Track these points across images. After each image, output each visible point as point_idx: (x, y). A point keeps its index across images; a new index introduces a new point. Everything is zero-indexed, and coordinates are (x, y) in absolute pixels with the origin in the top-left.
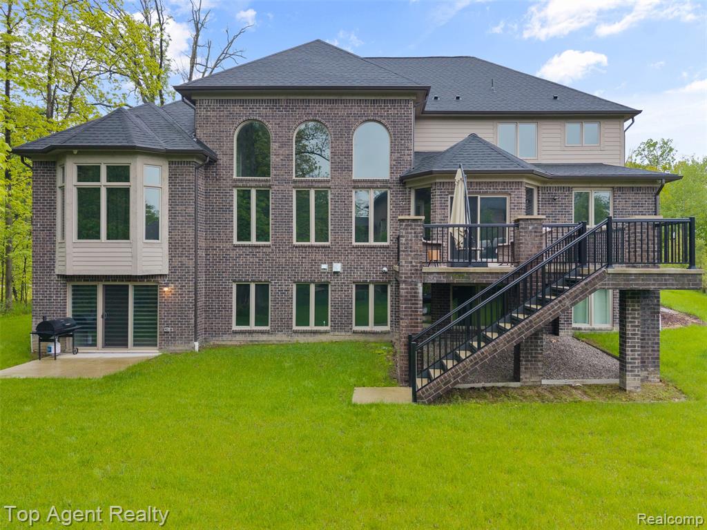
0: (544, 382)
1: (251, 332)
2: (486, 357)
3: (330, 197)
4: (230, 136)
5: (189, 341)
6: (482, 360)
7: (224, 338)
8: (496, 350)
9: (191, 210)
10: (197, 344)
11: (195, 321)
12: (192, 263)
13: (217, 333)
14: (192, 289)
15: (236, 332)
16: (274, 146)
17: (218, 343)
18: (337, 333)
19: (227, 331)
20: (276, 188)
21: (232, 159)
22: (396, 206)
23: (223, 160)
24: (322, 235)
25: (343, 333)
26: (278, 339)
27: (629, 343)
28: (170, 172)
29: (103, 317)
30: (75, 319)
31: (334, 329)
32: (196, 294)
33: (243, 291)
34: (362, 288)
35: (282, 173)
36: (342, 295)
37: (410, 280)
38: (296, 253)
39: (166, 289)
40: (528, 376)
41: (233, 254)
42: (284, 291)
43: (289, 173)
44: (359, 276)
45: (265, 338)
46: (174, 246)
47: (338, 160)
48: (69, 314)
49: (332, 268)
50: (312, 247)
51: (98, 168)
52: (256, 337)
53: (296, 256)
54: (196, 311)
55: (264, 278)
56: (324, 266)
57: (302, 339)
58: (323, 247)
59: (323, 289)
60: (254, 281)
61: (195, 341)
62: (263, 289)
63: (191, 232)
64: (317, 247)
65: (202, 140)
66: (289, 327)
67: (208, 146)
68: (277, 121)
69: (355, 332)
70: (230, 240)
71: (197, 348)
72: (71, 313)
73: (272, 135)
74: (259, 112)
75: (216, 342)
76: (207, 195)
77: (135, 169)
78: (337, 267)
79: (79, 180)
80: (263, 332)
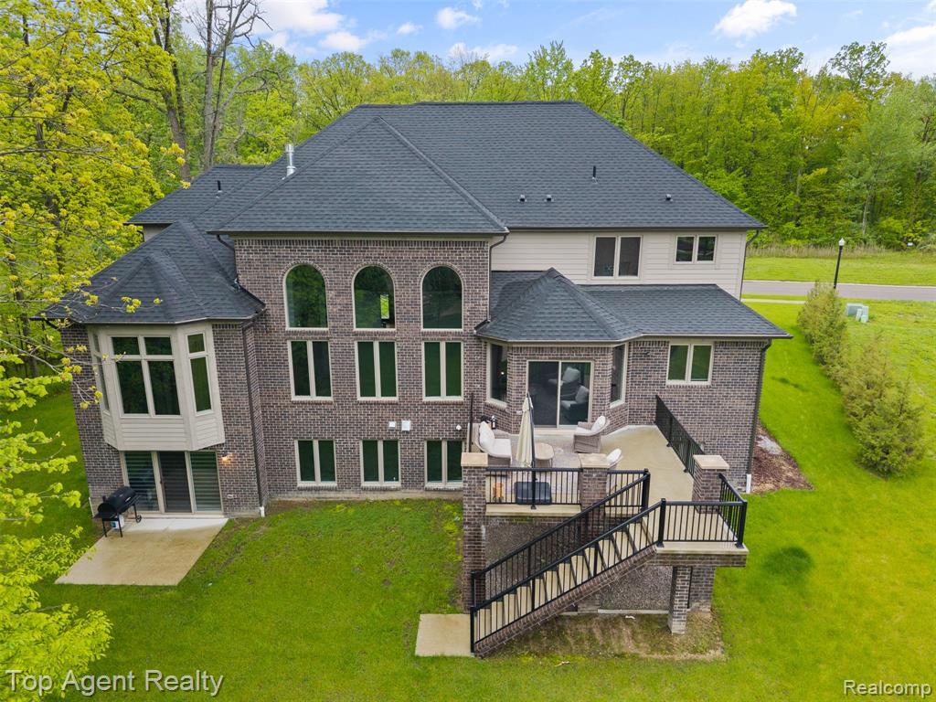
0: (600, 611)
1: (317, 489)
2: (538, 620)
3: (396, 350)
4: (278, 283)
5: (254, 507)
6: (534, 622)
7: (290, 495)
8: (548, 615)
9: (243, 376)
10: (262, 509)
11: (259, 488)
12: (249, 431)
13: (281, 490)
14: (252, 457)
15: (301, 489)
16: (330, 294)
17: (284, 499)
18: (408, 490)
19: (293, 487)
20: (335, 341)
21: (283, 309)
22: (470, 360)
23: (272, 310)
24: (388, 389)
25: (415, 491)
26: (345, 495)
27: (678, 594)
28: (214, 336)
29: (161, 482)
30: (132, 487)
31: (405, 485)
32: (256, 461)
33: (306, 447)
34: (434, 446)
35: (341, 324)
36: (413, 454)
37: (472, 522)
38: (361, 410)
39: (225, 459)
40: (585, 605)
41: (292, 411)
42: (350, 450)
43: (349, 324)
44: (431, 433)
45: (332, 495)
46: (227, 414)
47: (405, 311)
48: (126, 483)
49: (400, 425)
50: (377, 403)
51: (135, 340)
52: (323, 494)
53: (361, 414)
54: (258, 477)
55: (326, 437)
56: (392, 424)
57: (372, 497)
58: (391, 404)
59: (391, 447)
60: (316, 438)
61: (261, 506)
62: (326, 447)
63: (245, 400)
64: (384, 404)
65: (246, 288)
66: (358, 484)
67: (254, 294)
68: (332, 266)
69: (427, 490)
70: (287, 396)
71: (263, 514)
72: (128, 482)
73: (327, 282)
74: (310, 256)
75: (282, 499)
76: (258, 349)
77: (177, 341)
78: (407, 425)
79: (116, 352)
80: (330, 489)
